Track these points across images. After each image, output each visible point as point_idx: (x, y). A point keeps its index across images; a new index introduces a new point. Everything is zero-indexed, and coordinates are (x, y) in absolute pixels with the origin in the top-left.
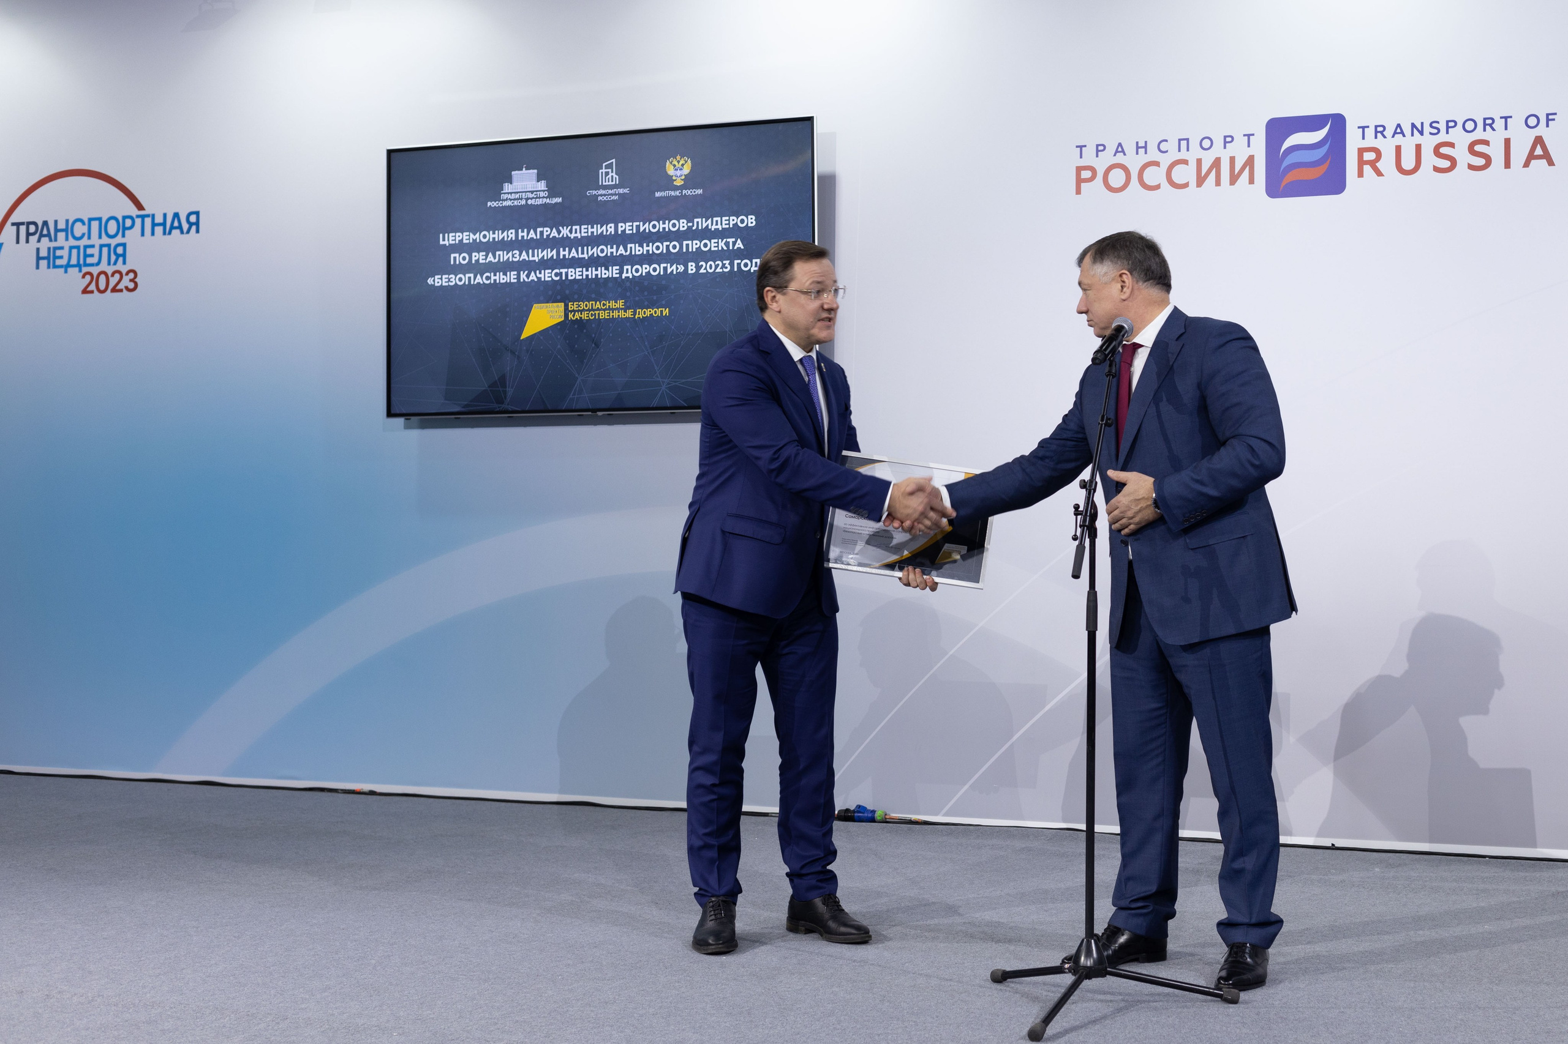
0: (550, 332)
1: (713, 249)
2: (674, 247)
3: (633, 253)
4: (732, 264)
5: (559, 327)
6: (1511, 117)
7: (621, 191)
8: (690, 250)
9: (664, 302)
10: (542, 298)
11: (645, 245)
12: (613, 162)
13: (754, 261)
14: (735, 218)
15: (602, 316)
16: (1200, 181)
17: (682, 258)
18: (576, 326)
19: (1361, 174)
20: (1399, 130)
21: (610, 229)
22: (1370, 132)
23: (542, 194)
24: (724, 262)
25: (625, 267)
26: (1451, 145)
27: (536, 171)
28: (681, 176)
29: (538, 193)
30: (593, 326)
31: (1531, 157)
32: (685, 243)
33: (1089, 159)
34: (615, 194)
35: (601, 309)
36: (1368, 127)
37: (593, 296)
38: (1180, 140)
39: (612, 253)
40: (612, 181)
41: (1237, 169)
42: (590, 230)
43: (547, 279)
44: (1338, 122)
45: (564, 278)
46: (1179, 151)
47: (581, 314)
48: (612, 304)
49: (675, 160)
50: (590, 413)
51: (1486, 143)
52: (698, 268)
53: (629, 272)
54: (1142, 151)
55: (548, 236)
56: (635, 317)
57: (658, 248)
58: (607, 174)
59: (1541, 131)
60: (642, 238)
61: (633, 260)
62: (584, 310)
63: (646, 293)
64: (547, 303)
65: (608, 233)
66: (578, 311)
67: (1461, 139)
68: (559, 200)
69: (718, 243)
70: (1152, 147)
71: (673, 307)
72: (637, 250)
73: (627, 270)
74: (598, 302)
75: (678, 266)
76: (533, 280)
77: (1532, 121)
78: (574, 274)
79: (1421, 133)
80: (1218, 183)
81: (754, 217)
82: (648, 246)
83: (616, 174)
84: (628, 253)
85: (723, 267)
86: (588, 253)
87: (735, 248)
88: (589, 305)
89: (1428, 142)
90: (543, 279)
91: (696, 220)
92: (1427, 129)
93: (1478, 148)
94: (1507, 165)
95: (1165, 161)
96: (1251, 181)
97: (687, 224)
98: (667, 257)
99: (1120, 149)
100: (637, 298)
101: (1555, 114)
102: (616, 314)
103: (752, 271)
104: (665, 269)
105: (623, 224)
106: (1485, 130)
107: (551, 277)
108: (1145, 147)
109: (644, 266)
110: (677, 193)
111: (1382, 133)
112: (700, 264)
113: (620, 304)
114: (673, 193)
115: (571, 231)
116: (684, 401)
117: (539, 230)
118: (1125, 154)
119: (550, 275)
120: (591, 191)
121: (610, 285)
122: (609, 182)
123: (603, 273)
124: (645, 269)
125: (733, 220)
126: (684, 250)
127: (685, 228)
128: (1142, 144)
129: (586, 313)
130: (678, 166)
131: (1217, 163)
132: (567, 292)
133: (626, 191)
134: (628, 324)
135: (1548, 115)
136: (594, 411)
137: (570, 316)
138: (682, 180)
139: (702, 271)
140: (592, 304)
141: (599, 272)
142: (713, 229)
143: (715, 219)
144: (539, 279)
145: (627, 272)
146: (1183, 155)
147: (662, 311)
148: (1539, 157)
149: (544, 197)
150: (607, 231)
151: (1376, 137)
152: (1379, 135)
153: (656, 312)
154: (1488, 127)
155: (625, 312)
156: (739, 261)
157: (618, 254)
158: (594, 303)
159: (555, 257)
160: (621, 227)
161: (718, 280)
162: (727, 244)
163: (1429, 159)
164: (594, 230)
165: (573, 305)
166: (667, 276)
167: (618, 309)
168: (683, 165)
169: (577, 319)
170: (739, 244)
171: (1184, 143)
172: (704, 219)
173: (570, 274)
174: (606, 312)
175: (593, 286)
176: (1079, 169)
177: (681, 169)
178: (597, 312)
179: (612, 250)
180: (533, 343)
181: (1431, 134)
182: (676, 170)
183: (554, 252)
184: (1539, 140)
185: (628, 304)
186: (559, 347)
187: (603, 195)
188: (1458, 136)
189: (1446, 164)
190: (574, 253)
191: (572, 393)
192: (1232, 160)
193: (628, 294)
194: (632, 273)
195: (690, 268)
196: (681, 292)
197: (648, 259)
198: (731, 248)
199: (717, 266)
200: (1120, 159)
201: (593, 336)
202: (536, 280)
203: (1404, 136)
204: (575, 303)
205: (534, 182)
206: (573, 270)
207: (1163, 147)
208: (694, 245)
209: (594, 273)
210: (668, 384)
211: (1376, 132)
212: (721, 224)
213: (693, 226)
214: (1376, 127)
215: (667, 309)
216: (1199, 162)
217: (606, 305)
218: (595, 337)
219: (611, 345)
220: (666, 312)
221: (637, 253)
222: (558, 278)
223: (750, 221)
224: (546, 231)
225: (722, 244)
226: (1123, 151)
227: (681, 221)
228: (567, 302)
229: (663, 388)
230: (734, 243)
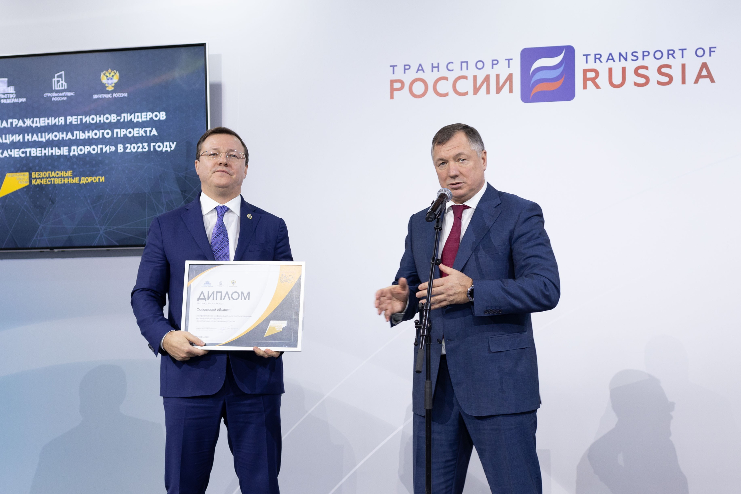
0: (19, 193)
1: (136, 135)
2: (108, 134)
3: (78, 138)
4: (149, 146)
5: (25, 190)
6: (686, 49)
7: (69, 94)
8: (119, 136)
9: (101, 172)
10: (12, 169)
11: (86, 132)
12: (62, 74)
13: (165, 144)
14: (151, 113)
15: (56, 182)
16: (476, 91)
17: (114, 141)
18: (38, 189)
19: (585, 87)
20: (611, 58)
21: (61, 120)
22: (591, 59)
23: (11, 96)
24: (144, 144)
25: (73, 148)
26: (646, 68)
27: (6, 79)
28: (112, 84)
29: (8, 95)
30: (50, 189)
31: (699, 76)
32: (115, 131)
33: (399, 74)
34: (64, 96)
35: (56, 177)
36: (590, 55)
37: (50, 168)
38: (462, 62)
39: (63, 138)
40: (62, 87)
41: (501, 83)
42: (47, 121)
43: (17, 156)
44: (570, 51)
45: (28, 155)
46: (461, 70)
47: (41, 180)
48: (64, 174)
49: (107, 72)
50: (48, 250)
51: (669, 66)
52: (125, 148)
53: (76, 151)
54: (435, 70)
55: (16, 125)
56: (80, 183)
57: (96, 134)
58: (58, 82)
59: (706, 59)
60: (85, 127)
61: (78, 143)
62: (43, 178)
63: (88, 166)
64: (17, 172)
65: (60, 124)
66: (39, 178)
67: (652, 64)
68: (24, 100)
69: (139, 131)
70: (443, 67)
71: (107, 176)
72: (81, 135)
73: (74, 150)
74: (53, 172)
75: (111, 147)
76: (6, 157)
77: (700, 52)
78: (36, 152)
79: (626, 59)
80: (488, 92)
81: (164, 113)
82: (89, 132)
83: (65, 82)
84: (74, 138)
85: (143, 148)
86: (45, 138)
87: (152, 134)
88: (47, 174)
89: (630, 66)
90: (13, 156)
91: (123, 115)
92: (630, 57)
93: (664, 70)
94: (684, 82)
95: (452, 77)
96: (511, 91)
97: (116, 117)
98: (103, 141)
99: (420, 68)
100: (81, 170)
101: (715, 48)
102: (66, 181)
103: (164, 151)
104: (101, 149)
105: (70, 117)
106: (668, 58)
107: (19, 154)
108: (438, 67)
109: (86, 147)
110: (109, 96)
111: (599, 59)
112: (127, 145)
113: (70, 173)
114: (106, 96)
115: (33, 122)
116: (117, 241)
117: (10, 121)
118: (424, 72)
119: (18, 153)
120: (47, 94)
121: (62, 160)
122: (60, 87)
123: (56, 152)
124: (86, 149)
125: (150, 115)
126: (115, 136)
127: (115, 121)
128: (435, 65)
129: (45, 179)
130: (110, 76)
131: (487, 79)
132: (31, 165)
133: (72, 94)
134: (75, 188)
135: (710, 48)
136: (52, 248)
137: (33, 182)
138: (113, 86)
139: (128, 150)
140: (49, 174)
141: (53, 151)
142: (135, 121)
143: (137, 114)
144: (10, 155)
145: (74, 151)
146: (464, 73)
147: (99, 179)
148: (704, 77)
149: (12, 98)
150: (59, 122)
151: (595, 62)
152: (597, 60)
153: (95, 179)
154: (670, 56)
155: (73, 179)
156: (154, 144)
157: (67, 138)
158: (50, 172)
159: (21, 140)
160: (69, 119)
161: (139, 157)
162: (145, 132)
163: (631, 77)
164: (50, 121)
165: (35, 174)
166: (102, 154)
167: (68, 177)
168: (113, 76)
169: (38, 184)
170: (154, 132)
171: (464, 65)
172: (129, 114)
173: (32, 153)
174: (59, 179)
175: (50, 161)
176: (392, 82)
177: (112, 79)
178: (53, 179)
179: (63, 136)
180: (7, 201)
181: (632, 60)
182: (108, 79)
183: (21, 136)
184: (704, 65)
185: (75, 173)
186: (25, 203)
187: (56, 97)
188: (649, 61)
189: (642, 81)
190: (35, 138)
191: (35, 237)
192: (498, 76)
193: (75, 166)
194: (77, 151)
195: (119, 148)
196: (113, 165)
197: (89, 142)
198: (148, 134)
199: (138, 147)
200: (420, 75)
201: (50, 196)
202: (8, 156)
203: (614, 61)
204: (37, 173)
205: (5, 87)
206: (34, 149)
207: (450, 67)
208: (122, 132)
209: (50, 151)
210: (105, 229)
211: (595, 58)
212: (141, 118)
213: (121, 119)
214: (595, 55)
215: (103, 177)
216: (475, 77)
217: (59, 174)
218: (51, 197)
219: (63, 202)
220: (102, 179)
221: (82, 138)
222: (23, 155)
223: (161, 116)
224: (15, 122)
225: (142, 132)
226: (422, 70)
227: (113, 115)
228: (31, 172)
229: (102, 232)
230: (151, 131)
